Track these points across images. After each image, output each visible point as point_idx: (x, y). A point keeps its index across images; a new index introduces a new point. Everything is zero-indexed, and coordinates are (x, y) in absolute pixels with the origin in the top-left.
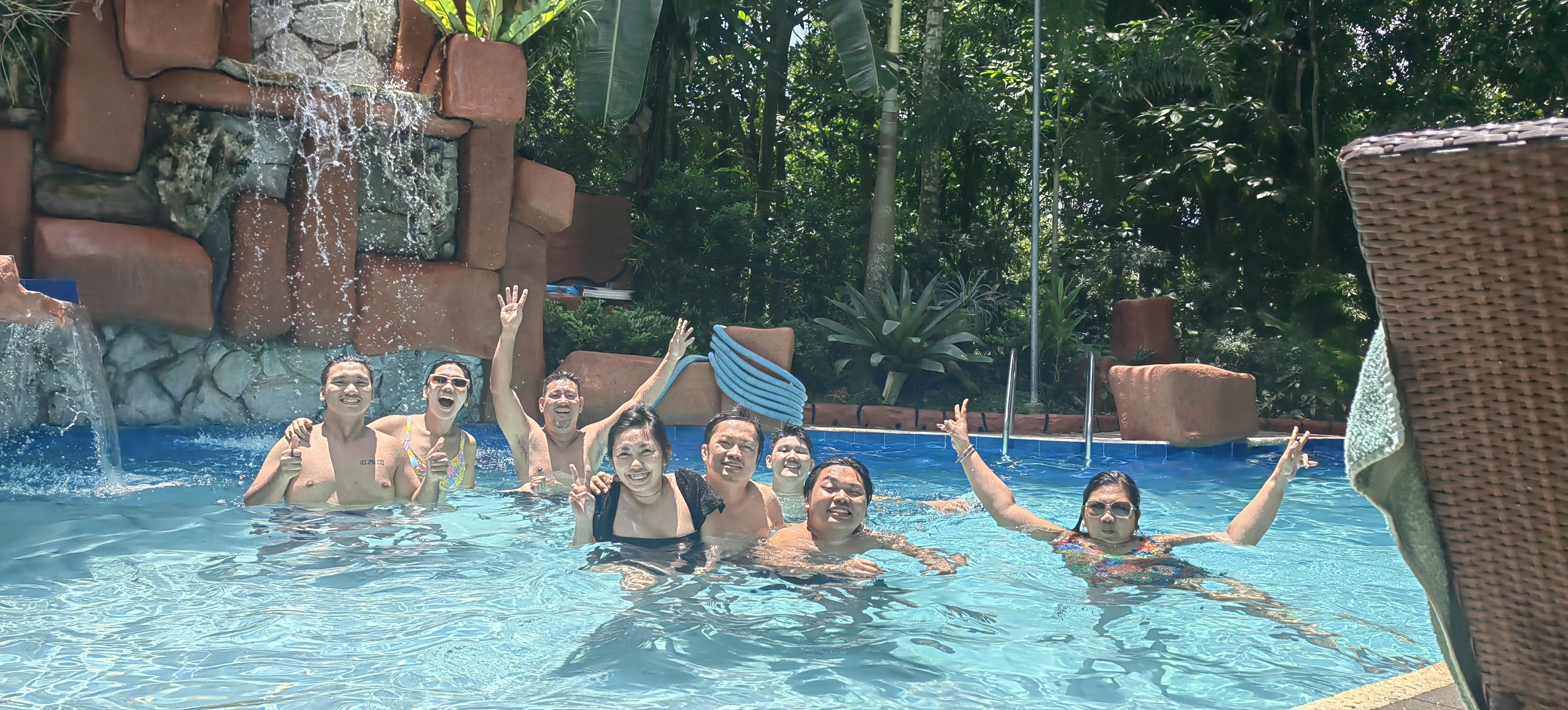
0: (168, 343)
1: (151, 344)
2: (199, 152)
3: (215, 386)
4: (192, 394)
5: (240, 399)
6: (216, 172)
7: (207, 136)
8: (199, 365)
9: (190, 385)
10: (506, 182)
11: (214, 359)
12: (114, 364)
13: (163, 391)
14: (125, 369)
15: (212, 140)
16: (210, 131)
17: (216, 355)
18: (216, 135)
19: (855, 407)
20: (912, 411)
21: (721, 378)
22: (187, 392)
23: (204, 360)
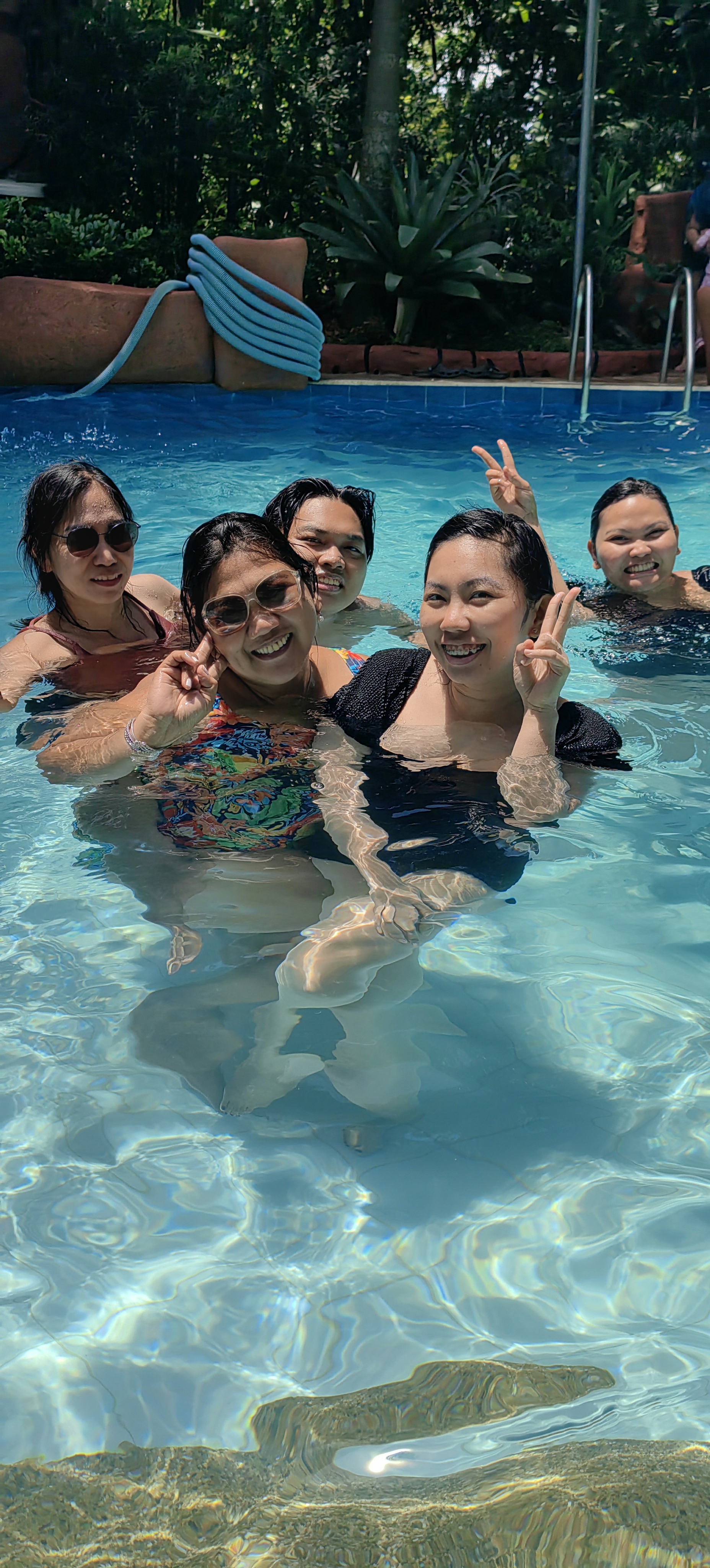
19: (363, 347)
20: (434, 352)
21: (214, 314)
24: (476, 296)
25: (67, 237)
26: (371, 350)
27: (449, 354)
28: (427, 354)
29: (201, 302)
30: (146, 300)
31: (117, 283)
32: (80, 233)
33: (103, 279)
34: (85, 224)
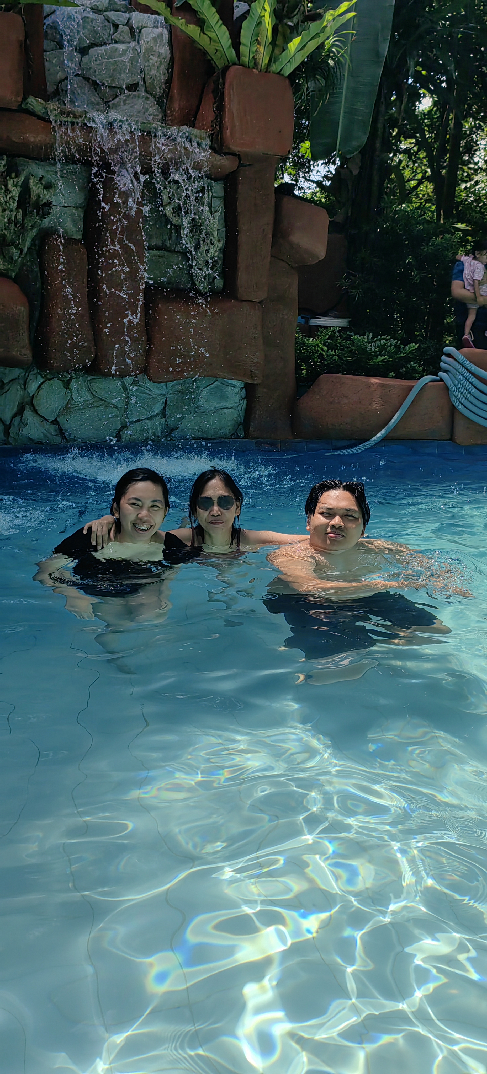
2: (10, 196)
3: (35, 411)
4: (17, 419)
5: (55, 422)
6: (24, 215)
7: (15, 180)
8: (21, 393)
9: (15, 409)
10: (269, 218)
11: (33, 387)
15: (20, 183)
16: (17, 176)
17: (34, 384)
18: (23, 179)
21: (456, 397)
22: (14, 416)
23: (25, 389)
25: (363, 350)
29: (447, 388)
30: (410, 388)
31: (392, 377)
32: (372, 348)
33: (385, 375)
34: (375, 342)
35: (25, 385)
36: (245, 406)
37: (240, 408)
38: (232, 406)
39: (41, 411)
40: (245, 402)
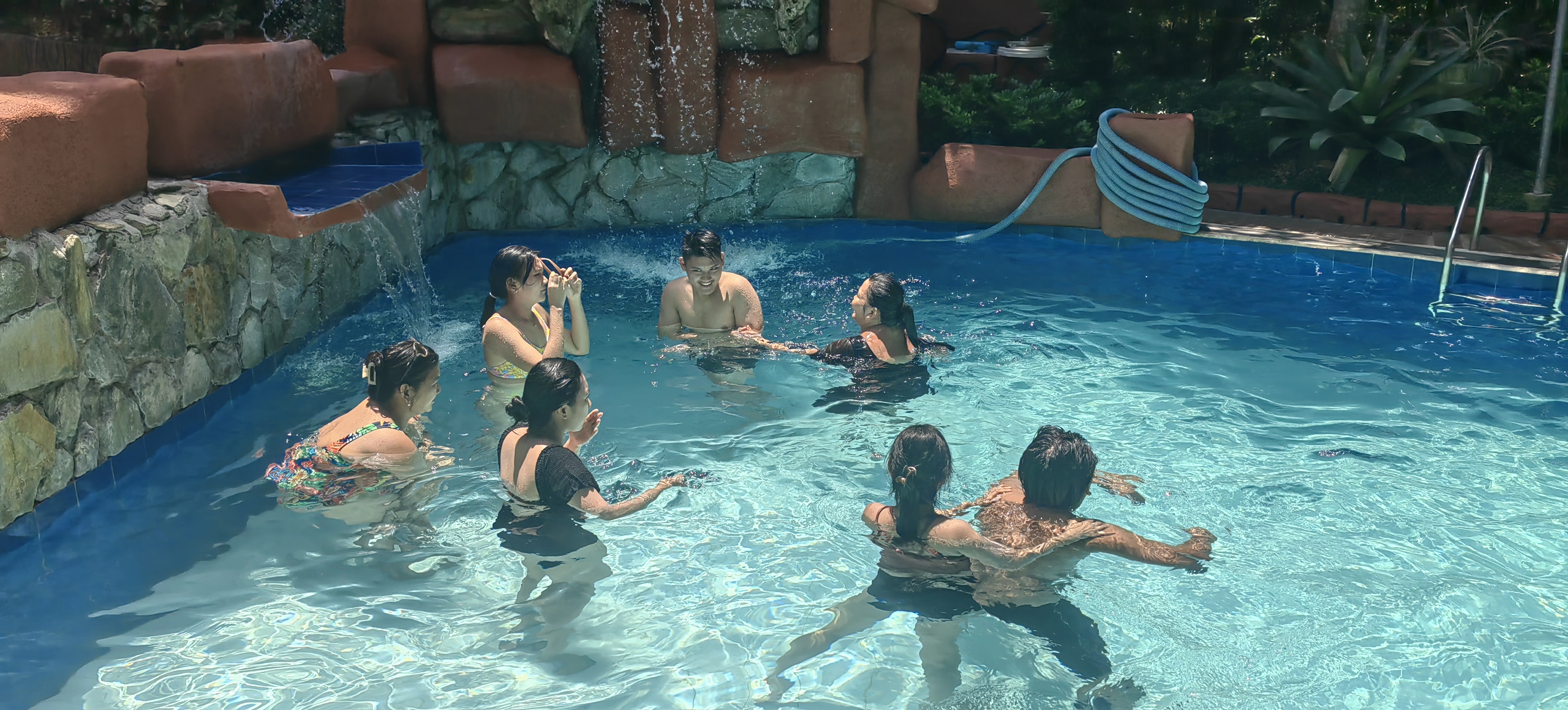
0: (557, 153)
1: (543, 155)
3: (601, 191)
4: (582, 199)
5: (624, 202)
8: (586, 172)
9: (579, 190)
11: (598, 165)
12: (515, 174)
13: (557, 198)
14: (525, 178)
17: (599, 162)
19: (1290, 193)
20: (1361, 203)
22: (577, 198)
23: (590, 167)
24: (1402, 157)
26: (1300, 196)
27: (1377, 206)
28: (1356, 204)
35: (589, 162)
36: (853, 179)
37: (847, 182)
38: (835, 179)
39: (609, 189)
40: (853, 175)
